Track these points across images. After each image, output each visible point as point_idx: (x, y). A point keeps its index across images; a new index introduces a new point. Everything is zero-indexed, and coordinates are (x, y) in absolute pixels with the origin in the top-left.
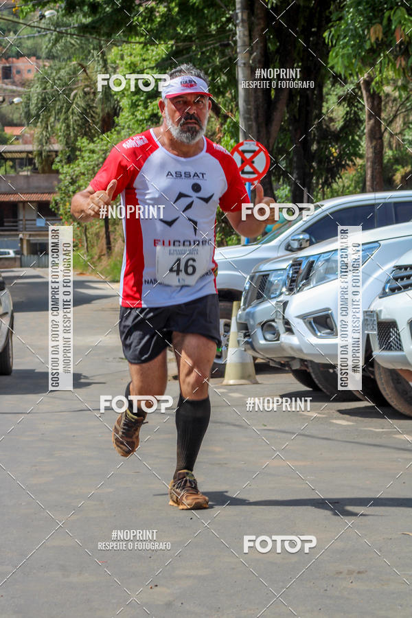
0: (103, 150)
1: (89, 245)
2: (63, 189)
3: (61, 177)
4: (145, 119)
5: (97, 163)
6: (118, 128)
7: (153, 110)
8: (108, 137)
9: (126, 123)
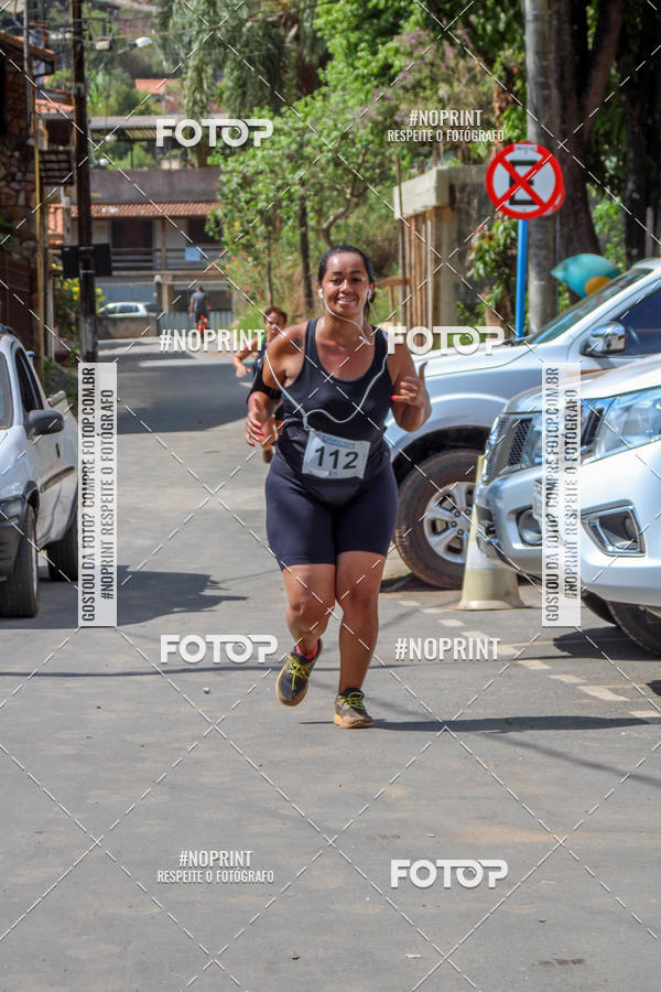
0: (297, 129)
1: (276, 297)
2: (230, 196)
3: (223, 178)
4: (372, 75)
5: (287, 152)
6: (324, 89)
7: (386, 58)
8: (306, 105)
9: (339, 81)
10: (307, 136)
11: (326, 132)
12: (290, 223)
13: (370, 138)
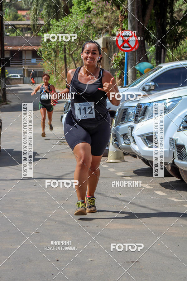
0: (64, 25)
1: (57, 73)
2: (44, 44)
3: (42, 39)
4: (85, 10)
6: (71, 14)
7: (89, 6)
8: (66, 19)
9: (75, 12)
10: (66, 27)
11: (71, 26)
12: (61, 52)
13: (84, 28)
